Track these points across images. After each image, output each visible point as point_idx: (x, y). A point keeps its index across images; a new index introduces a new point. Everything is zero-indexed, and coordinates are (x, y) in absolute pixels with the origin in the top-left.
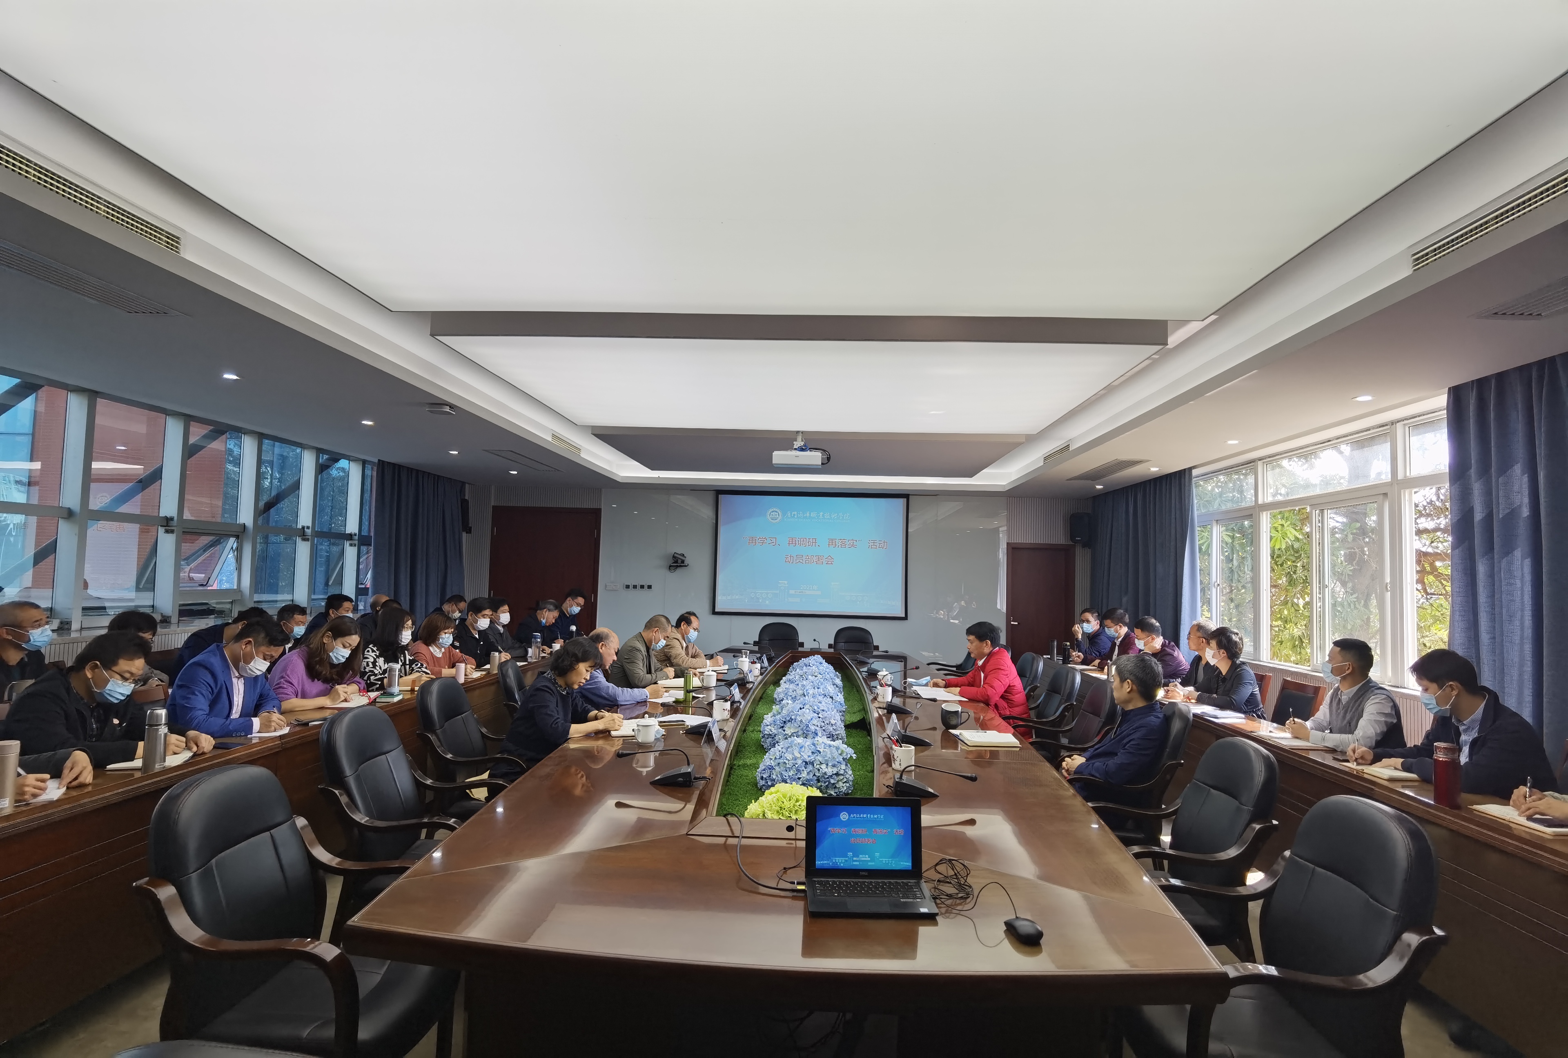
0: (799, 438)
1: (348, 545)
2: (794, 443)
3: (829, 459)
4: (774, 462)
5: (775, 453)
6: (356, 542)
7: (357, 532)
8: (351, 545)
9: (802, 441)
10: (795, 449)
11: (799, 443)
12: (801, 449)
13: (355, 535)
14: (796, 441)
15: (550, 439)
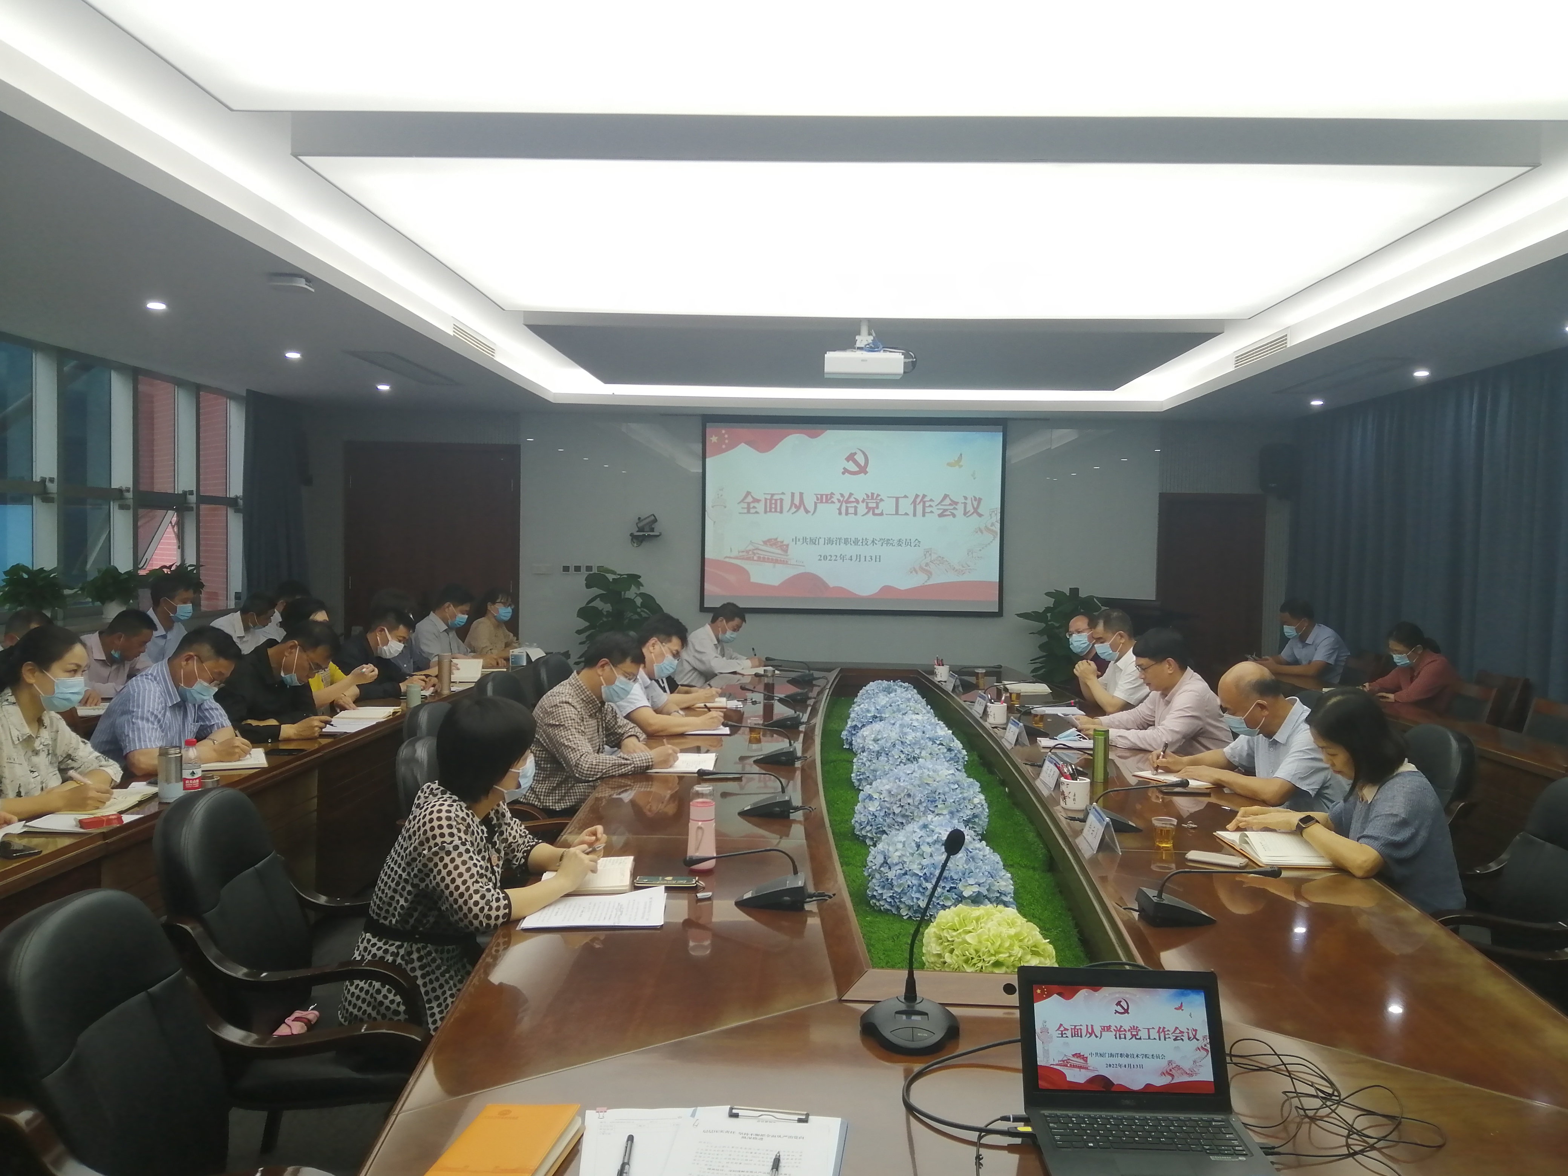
0: (864, 330)
1: (116, 507)
2: (857, 337)
3: (914, 364)
4: (828, 368)
5: (830, 356)
6: (131, 502)
7: (130, 485)
8: (122, 507)
9: (870, 334)
10: (859, 348)
11: (864, 339)
12: (872, 348)
13: (128, 490)
14: (859, 334)
15: (452, 333)
